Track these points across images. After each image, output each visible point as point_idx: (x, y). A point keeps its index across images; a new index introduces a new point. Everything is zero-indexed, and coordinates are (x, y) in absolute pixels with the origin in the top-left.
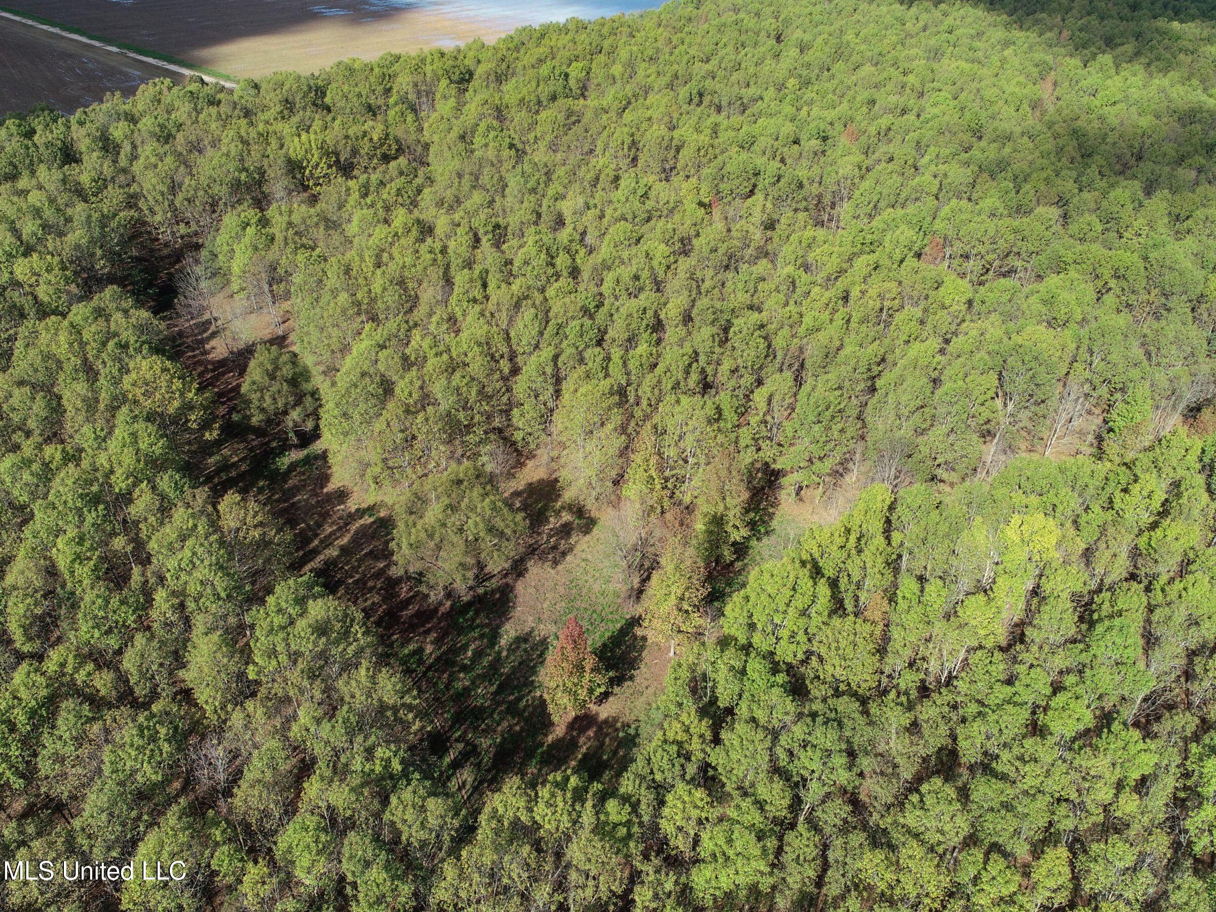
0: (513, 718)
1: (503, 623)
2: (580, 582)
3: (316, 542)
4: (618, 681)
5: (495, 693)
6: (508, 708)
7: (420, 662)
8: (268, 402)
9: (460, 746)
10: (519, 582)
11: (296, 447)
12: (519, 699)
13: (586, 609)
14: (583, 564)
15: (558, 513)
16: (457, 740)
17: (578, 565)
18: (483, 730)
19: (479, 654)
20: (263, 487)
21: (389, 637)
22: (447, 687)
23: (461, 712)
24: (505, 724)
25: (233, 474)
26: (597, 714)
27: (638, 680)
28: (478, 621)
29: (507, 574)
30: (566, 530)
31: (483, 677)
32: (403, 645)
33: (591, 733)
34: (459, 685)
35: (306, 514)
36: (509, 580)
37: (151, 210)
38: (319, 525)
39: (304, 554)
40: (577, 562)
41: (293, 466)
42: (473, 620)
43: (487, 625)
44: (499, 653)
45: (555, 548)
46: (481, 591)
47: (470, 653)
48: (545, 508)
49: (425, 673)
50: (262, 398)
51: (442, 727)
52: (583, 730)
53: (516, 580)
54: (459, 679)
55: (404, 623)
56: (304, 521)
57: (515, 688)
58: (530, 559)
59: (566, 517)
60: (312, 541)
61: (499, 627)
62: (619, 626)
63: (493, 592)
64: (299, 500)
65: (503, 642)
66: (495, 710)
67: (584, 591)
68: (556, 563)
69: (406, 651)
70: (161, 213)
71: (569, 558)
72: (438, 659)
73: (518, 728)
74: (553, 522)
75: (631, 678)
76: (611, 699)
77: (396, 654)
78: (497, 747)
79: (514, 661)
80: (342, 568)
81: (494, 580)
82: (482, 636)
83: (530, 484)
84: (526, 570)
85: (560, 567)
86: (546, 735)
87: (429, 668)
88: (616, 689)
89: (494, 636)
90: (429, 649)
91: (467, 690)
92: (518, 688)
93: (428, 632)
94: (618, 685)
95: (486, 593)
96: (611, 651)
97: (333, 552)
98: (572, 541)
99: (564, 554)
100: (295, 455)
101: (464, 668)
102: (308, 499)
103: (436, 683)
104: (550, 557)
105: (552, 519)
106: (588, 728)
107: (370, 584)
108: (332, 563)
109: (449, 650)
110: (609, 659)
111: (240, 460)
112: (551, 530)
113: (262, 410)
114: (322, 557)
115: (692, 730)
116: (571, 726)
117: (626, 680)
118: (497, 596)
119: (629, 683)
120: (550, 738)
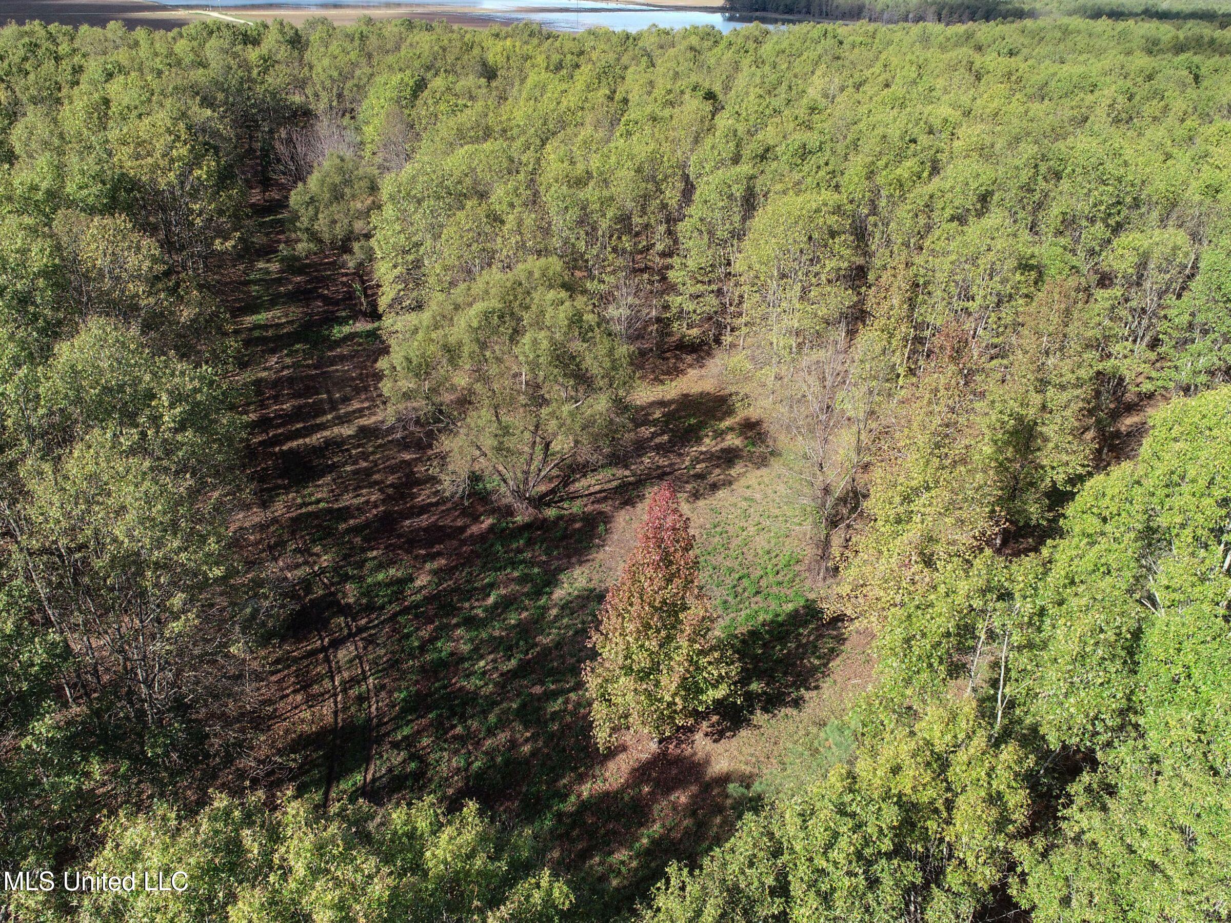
0: (526, 728)
1: (571, 566)
2: (730, 529)
3: (329, 417)
5: (513, 675)
6: (523, 706)
7: (398, 596)
8: (322, 225)
9: (396, 758)
10: (623, 512)
11: (365, 315)
12: (552, 696)
13: (731, 571)
14: (744, 504)
15: (719, 434)
16: (396, 745)
17: (735, 505)
18: (456, 738)
19: (507, 604)
20: (297, 351)
21: (364, 550)
22: (422, 649)
23: (430, 694)
24: (503, 737)
25: (270, 333)
26: (707, 762)
27: (809, 710)
28: (528, 555)
29: (605, 499)
30: (729, 457)
31: (496, 644)
32: (381, 567)
33: (682, 797)
34: (445, 647)
35: (335, 384)
36: (605, 507)
38: (346, 400)
39: (304, 427)
40: (733, 500)
41: (351, 336)
42: (519, 551)
43: (540, 564)
44: (545, 609)
45: (700, 476)
46: (551, 513)
47: (491, 600)
48: (702, 425)
49: (396, 615)
50: (315, 218)
51: (380, 716)
52: (666, 787)
53: (617, 509)
54: (450, 639)
55: (399, 536)
56: (328, 392)
57: (552, 672)
58: (652, 485)
59: (733, 441)
60: (325, 413)
61: (560, 570)
62: (790, 607)
63: (573, 518)
64: (337, 371)
65: (559, 594)
66: (495, 704)
67: (735, 543)
68: (696, 496)
69: (381, 576)
71: (721, 494)
72: (429, 599)
73: (526, 748)
74: (708, 444)
75: (797, 703)
76: (743, 733)
77: (361, 579)
78: (467, 778)
79: (567, 627)
80: (347, 450)
81: (578, 502)
82: (524, 579)
83: (686, 396)
84: (642, 498)
85: (701, 503)
86: (581, 779)
87: (405, 611)
88: (759, 717)
89: (546, 583)
90: (422, 580)
91: (457, 659)
92: (557, 674)
93: (433, 557)
94: (765, 710)
95: (560, 518)
96: (764, 645)
97: (347, 431)
98: (733, 472)
99: (714, 487)
100: (361, 326)
101: (470, 622)
102: (348, 370)
103: (408, 636)
104: (689, 487)
105: (707, 441)
106: (678, 783)
107: (377, 477)
108: (335, 443)
109: (456, 590)
110: (756, 659)
112: (702, 453)
113: (314, 237)
114: (327, 433)
116: (642, 772)
117: (786, 705)
118: (578, 525)
119: (789, 711)
120: (586, 790)
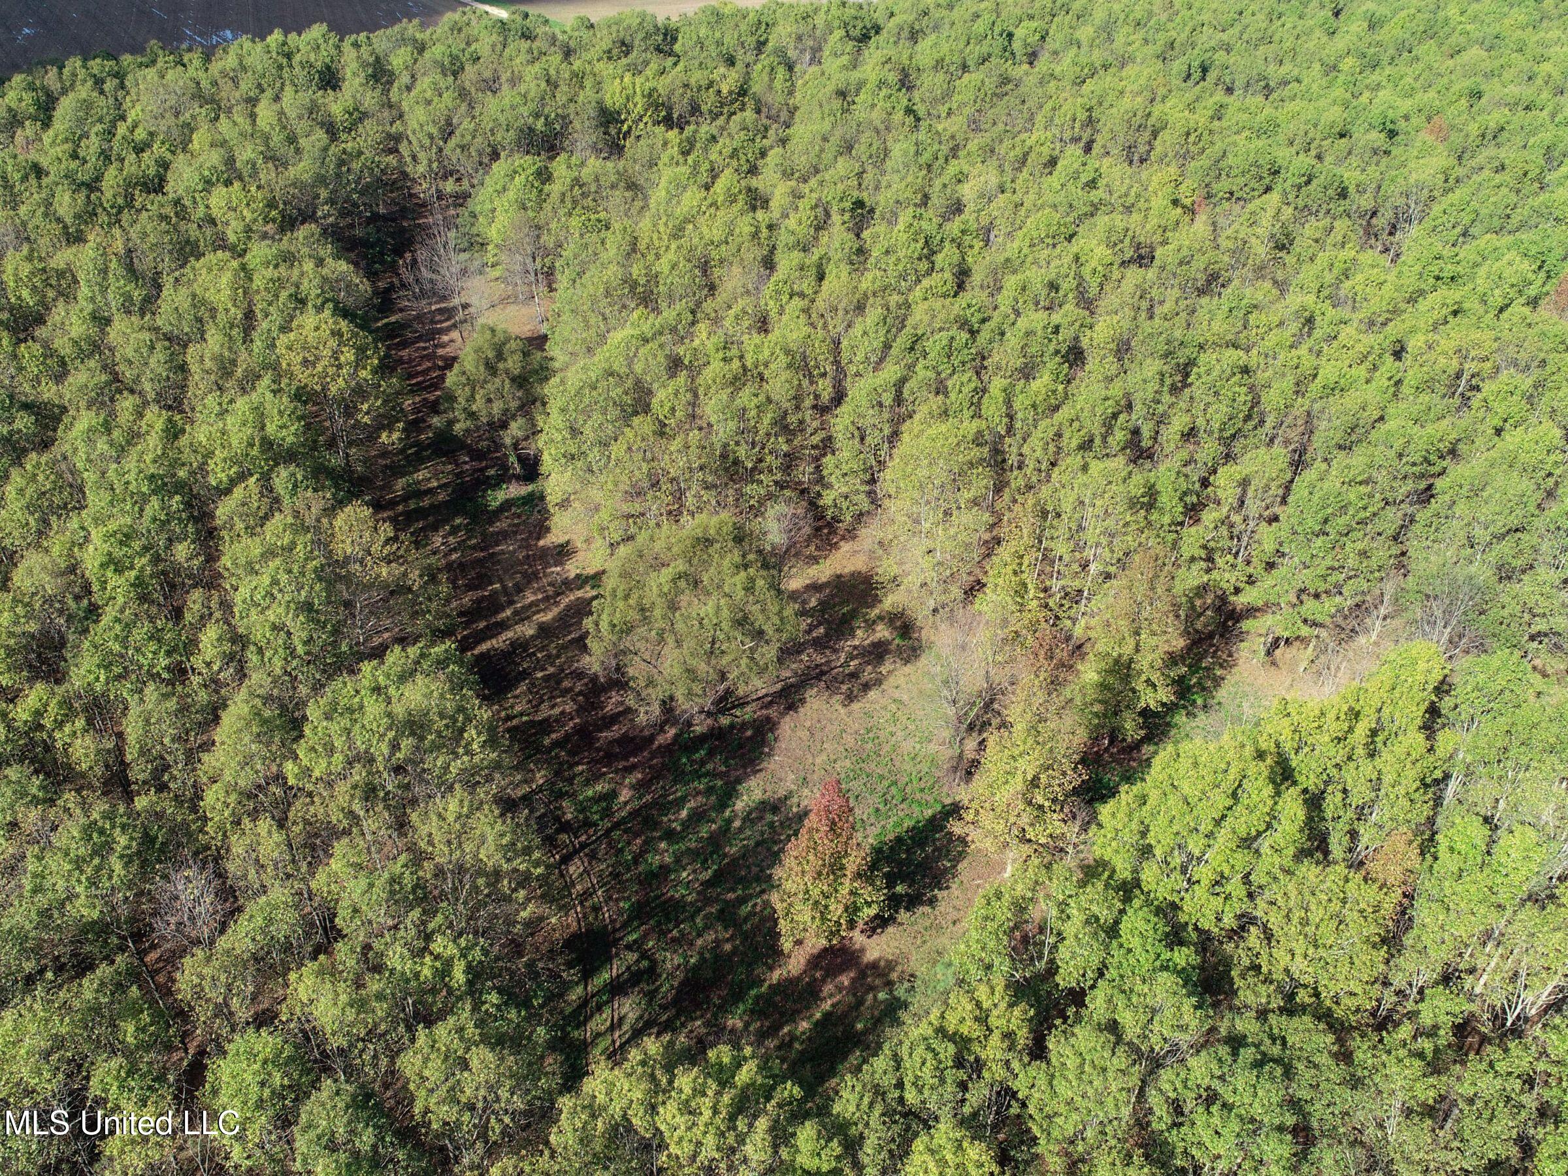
0: (726, 928)
1: (746, 776)
2: (881, 734)
3: (508, 612)
4: (912, 902)
5: (708, 884)
6: (722, 911)
7: (607, 813)
8: (478, 405)
9: (632, 957)
10: (787, 718)
11: (518, 478)
12: (743, 900)
13: (882, 777)
14: (893, 707)
15: (870, 625)
16: (629, 947)
17: (885, 708)
18: (673, 940)
19: (698, 816)
20: (459, 526)
21: (571, 766)
22: (636, 861)
23: (648, 903)
24: (710, 936)
25: (426, 502)
26: (862, 950)
27: (942, 907)
28: (710, 766)
29: (771, 703)
30: (878, 652)
31: (694, 854)
32: (587, 783)
33: (845, 979)
34: (654, 860)
35: (506, 571)
36: (772, 712)
37: (414, 158)
38: (519, 589)
39: (487, 627)
40: (883, 702)
41: (507, 504)
42: (703, 763)
43: (721, 775)
44: (729, 821)
45: (854, 675)
46: (725, 721)
47: (684, 814)
48: (853, 614)
49: (608, 832)
50: (471, 398)
51: (613, 921)
52: (832, 972)
53: (782, 715)
54: (656, 851)
55: (598, 750)
56: (501, 581)
57: (741, 880)
58: (812, 686)
59: (882, 632)
60: (503, 610)
61: (739, 781)
62: (929, 813)
63: (744, 726)
64: (503, 552)
65: (739, 805)
66: (700, 910)
67: (886, 748)
68: (850, 698)
69: (590, 793)
70: (425, 162)
71: (873, 694)
72: (634, 814)
73: (728, 947)
74: (861, 637)
75: (932, 902)
76: (891, 929)
77: (573, 795)
78: (687, 971)
79: (748, 838)
80: (534, 654)
81: (748, 709)
82: (710, 790)
83: (839, 576)
84: (803, 701)
85: (855, 706)
86: (771, 968)
87: (616, 826)
88: (903, 916)
89: (729, 794)
90: (625, 795)
91: (665, 870)
92: (744, 881)
93: (629, 770)
94: (907, 909)
95: (732, 726)
96: (907, 851)
97: (528, 630)
98: (884, 670)
99: (866, 687)
100: (515, 490)
101: (670, 835)
102: (515, 551)
103: (621, 850)
104: (844, 687)
105: (859, 633)
106: (841, 969)
107: (566, 684)
108: (520, 645)
109: (654, 803)
110: (900, 863)
111: (439, 487)
112: (855, 648)
113: (472, 415)
114: (510, 634)
115: (993, 1022)
116: (815, 961)
117: (922, 903)
118: (749, 733)
119: (927, 909)
120: (776, 976)
